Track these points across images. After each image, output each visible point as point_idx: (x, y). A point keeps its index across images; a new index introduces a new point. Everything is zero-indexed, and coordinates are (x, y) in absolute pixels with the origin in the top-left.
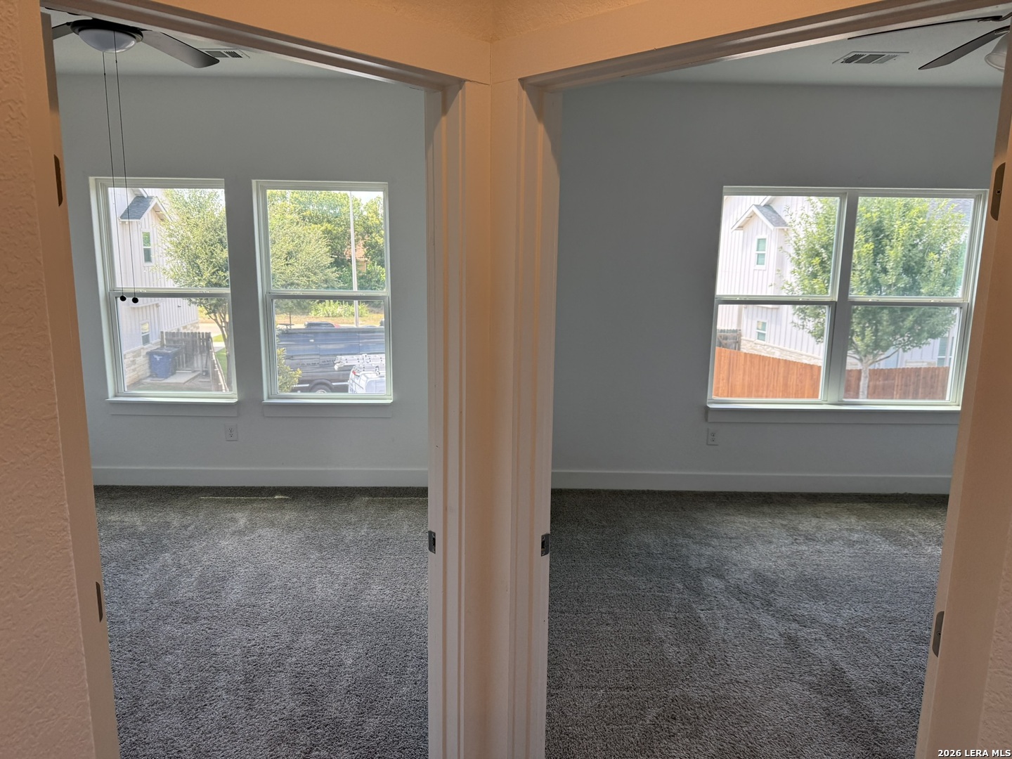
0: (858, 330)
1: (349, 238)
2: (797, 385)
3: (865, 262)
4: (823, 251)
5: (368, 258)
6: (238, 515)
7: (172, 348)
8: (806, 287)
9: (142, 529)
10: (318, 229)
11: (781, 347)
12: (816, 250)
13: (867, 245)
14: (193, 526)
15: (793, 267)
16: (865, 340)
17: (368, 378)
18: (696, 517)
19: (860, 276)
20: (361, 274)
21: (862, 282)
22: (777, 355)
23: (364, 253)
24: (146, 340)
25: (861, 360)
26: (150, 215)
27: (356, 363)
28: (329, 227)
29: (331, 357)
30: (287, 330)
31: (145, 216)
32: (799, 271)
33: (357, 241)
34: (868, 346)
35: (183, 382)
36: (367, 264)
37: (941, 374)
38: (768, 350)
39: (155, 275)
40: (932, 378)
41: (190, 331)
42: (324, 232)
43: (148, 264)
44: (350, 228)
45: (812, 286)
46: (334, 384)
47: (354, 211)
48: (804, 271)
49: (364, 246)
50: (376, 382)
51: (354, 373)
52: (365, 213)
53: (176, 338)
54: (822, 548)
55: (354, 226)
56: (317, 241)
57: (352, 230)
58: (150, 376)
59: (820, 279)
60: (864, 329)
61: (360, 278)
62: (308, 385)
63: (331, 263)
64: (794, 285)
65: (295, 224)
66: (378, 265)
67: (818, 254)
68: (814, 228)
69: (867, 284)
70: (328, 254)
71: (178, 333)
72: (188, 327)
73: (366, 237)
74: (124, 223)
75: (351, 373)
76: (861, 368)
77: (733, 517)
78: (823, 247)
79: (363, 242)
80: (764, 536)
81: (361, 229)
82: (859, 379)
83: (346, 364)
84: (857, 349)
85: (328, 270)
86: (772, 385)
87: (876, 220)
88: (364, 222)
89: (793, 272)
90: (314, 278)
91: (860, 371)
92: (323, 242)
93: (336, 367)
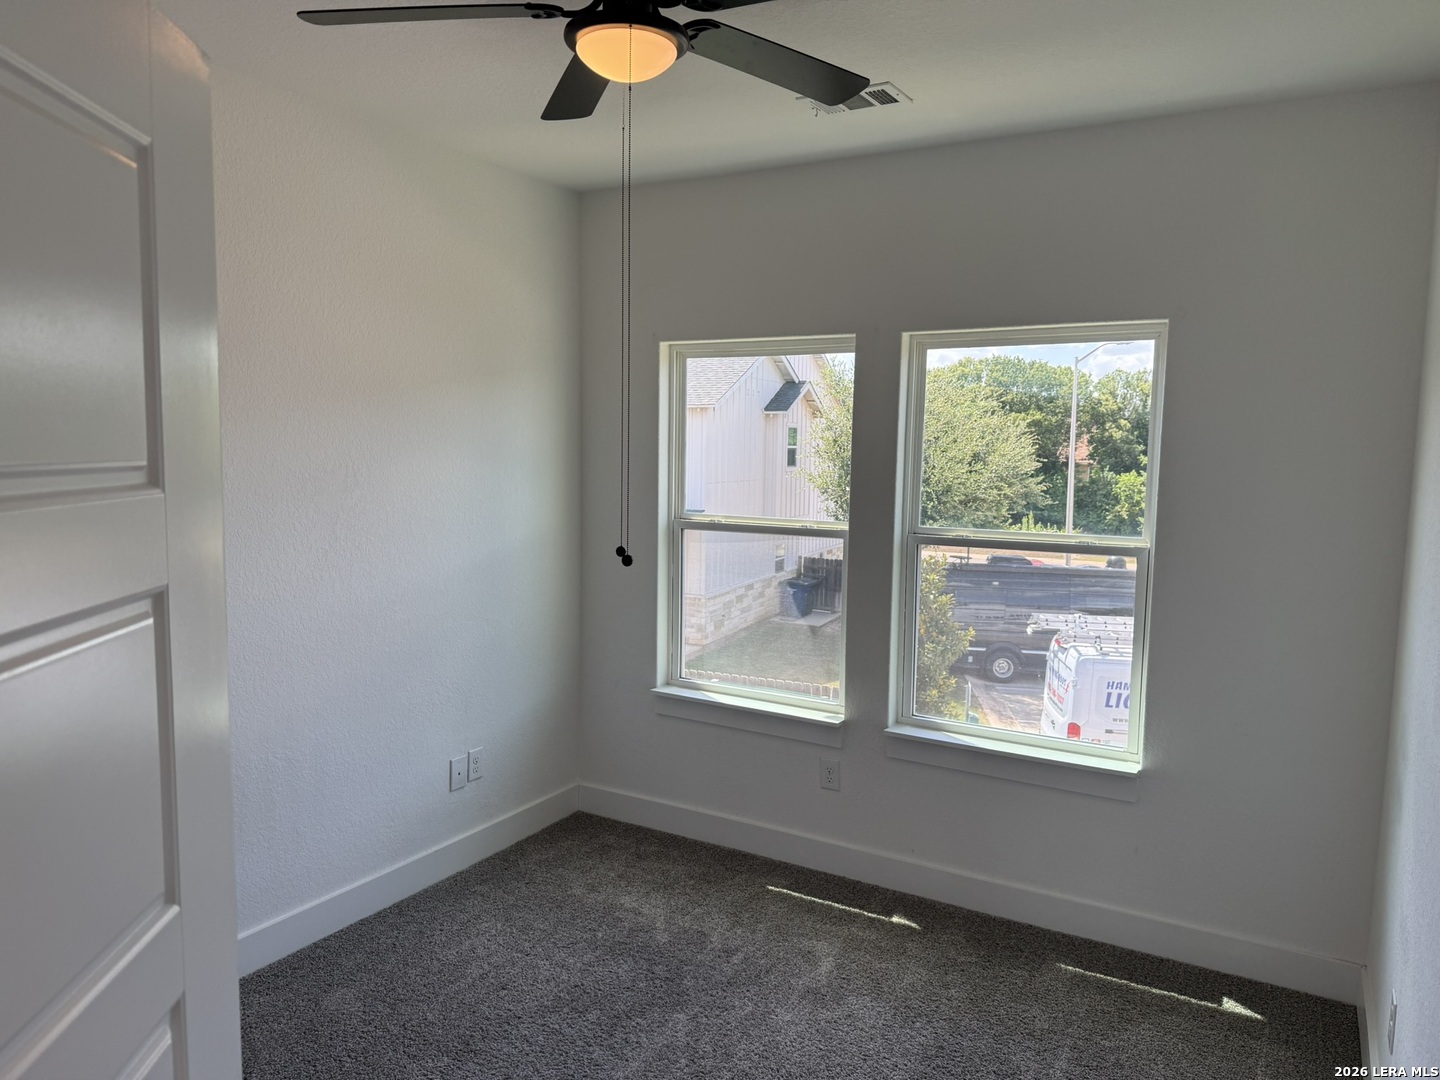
1: (1068, 432)
5: (1095, 460)
6: (821, 947)
7: (809, 579)
9: (662, 938)
10: (1022, 421)
14: (741, 955)
17: (1080, 654)
20: (1081, 484)
23: (1088, 453)
24: (780, 566)
26: (800, 405)
27: (1062, 627)
28: (1038, 416)
29: (1024, 610)
30: (961, 565)
31: (794, 406)
33: (1079, 436)
35: (819, 625)
36: (1091, 469)
39: (798, 482)
41: (834, 558)
42: (1029, 425)
43: (792, 468)
44: (1070, 416)
46: (1024, 652)
47: (1079, 392)
49: (1090, 442)
50: (1095, 662)
51: (1057, 641)
52: (1096, 395)
53: (816, 566)
55: (1078, 413)
56: (1019, 437)
57: (1073, 420)
58: (780, 614)
61: (1078, 490)
62: (984, 649)
63: (1036, 470)
65: (990, 413)
66: (1110, 470)
70: (1034, 456)
71: (821, 560)
72: (834, 551)
73: (1094, 430)
74: (768, 415)
75: (1053, 642)
79: (1088, 436)
81: (1086, 418)
83: (1046, 627)
85: (1031, 479)
88: (1093, 408)
90: (1008, 491)
92: (1027, 440)
93: (1029, 630)
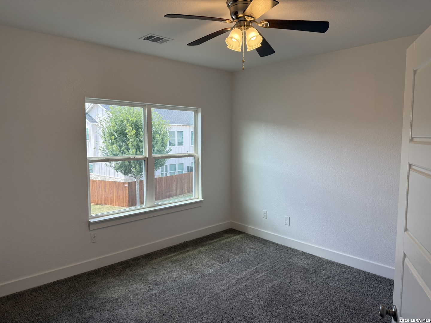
0: (133, 165)
2: (110, 191)
3: (133, 138)
4: (115, 133)
8: (110, 149)
11: (101, 175)
12: (112, 133)
13: (133, 131)
15: (103, 141)
16: (137, 169)
18: (92, 291)
19: (132, 143)
21: (133, 146)
22: (99, 179)
25: (135, 177)
32: (106, 142)
34: (138, 172)
37: (164, 179)
38: (95, 177)
40: (161, 181)
45: (112, 148)
48: (108, 142)
54: (163, 288)
59: (115, 145)
60: (135, 165)
64: (104, 148)
67: (113, 135)
68: (110, 124)
69: (135, 147)
76: (135, 181)
77: (113, 284)
78: (115, 132)
80: (133, 291)
82: (135, 185)
84: (133, 173)
86: (99, 192)
87: (135, 121)
89: (103, 142)
91: (135, 182)
